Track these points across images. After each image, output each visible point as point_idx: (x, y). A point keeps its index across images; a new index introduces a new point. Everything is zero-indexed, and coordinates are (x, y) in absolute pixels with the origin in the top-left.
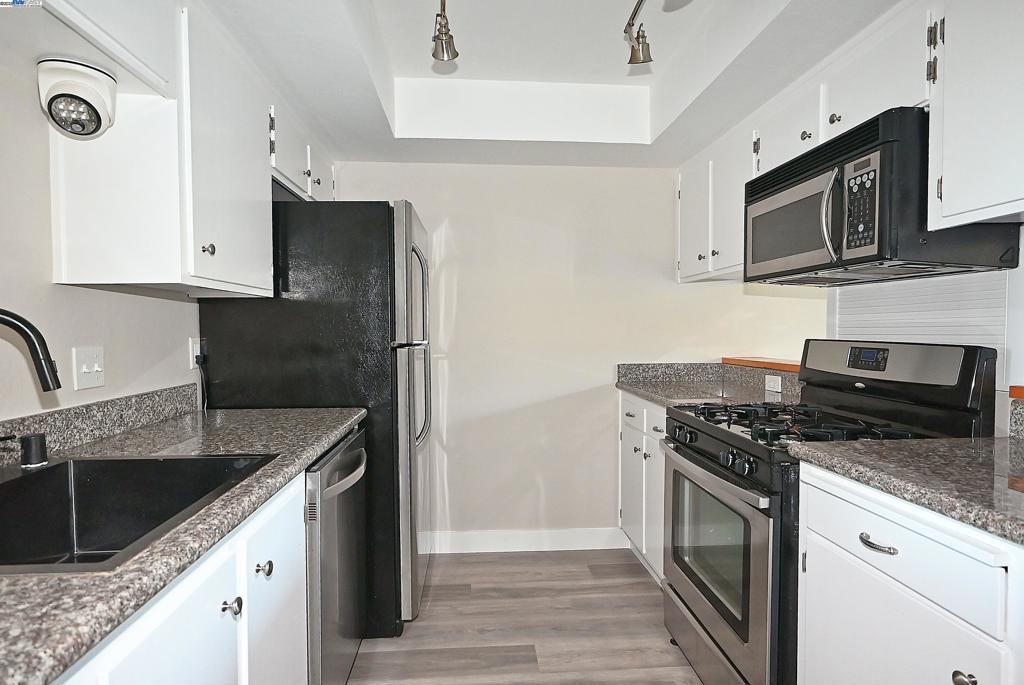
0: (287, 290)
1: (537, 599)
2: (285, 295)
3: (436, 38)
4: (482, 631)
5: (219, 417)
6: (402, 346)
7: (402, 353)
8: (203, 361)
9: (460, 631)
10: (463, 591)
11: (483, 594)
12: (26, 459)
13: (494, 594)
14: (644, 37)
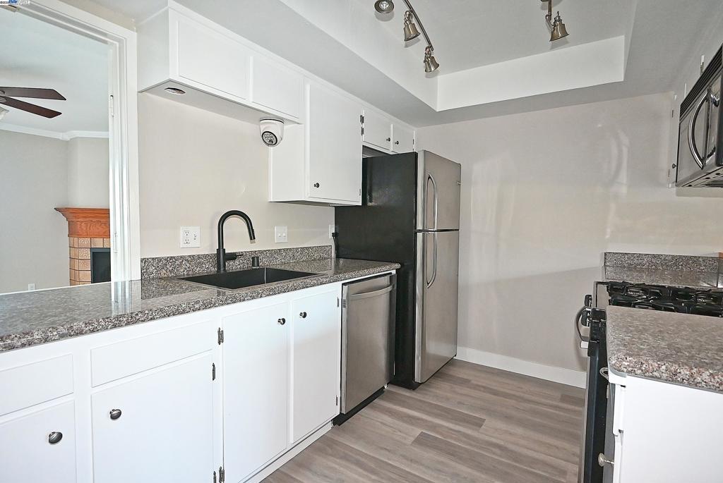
0: (371, 202)
1: (508, 400)
2: (370, 204)
3: (425, 61)
4: (459, 403)
5: (341, 261)
6: (420, 231)
7: (420, 235)
8: (335, 235)
9: (448, 399)
10: (465, 382)
11: (476, 387)
12: (253, 265)
13: (482, 389)
14: (560, 20)
